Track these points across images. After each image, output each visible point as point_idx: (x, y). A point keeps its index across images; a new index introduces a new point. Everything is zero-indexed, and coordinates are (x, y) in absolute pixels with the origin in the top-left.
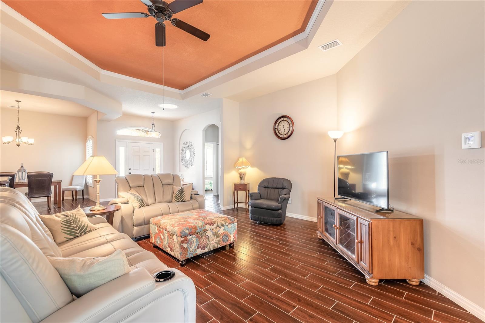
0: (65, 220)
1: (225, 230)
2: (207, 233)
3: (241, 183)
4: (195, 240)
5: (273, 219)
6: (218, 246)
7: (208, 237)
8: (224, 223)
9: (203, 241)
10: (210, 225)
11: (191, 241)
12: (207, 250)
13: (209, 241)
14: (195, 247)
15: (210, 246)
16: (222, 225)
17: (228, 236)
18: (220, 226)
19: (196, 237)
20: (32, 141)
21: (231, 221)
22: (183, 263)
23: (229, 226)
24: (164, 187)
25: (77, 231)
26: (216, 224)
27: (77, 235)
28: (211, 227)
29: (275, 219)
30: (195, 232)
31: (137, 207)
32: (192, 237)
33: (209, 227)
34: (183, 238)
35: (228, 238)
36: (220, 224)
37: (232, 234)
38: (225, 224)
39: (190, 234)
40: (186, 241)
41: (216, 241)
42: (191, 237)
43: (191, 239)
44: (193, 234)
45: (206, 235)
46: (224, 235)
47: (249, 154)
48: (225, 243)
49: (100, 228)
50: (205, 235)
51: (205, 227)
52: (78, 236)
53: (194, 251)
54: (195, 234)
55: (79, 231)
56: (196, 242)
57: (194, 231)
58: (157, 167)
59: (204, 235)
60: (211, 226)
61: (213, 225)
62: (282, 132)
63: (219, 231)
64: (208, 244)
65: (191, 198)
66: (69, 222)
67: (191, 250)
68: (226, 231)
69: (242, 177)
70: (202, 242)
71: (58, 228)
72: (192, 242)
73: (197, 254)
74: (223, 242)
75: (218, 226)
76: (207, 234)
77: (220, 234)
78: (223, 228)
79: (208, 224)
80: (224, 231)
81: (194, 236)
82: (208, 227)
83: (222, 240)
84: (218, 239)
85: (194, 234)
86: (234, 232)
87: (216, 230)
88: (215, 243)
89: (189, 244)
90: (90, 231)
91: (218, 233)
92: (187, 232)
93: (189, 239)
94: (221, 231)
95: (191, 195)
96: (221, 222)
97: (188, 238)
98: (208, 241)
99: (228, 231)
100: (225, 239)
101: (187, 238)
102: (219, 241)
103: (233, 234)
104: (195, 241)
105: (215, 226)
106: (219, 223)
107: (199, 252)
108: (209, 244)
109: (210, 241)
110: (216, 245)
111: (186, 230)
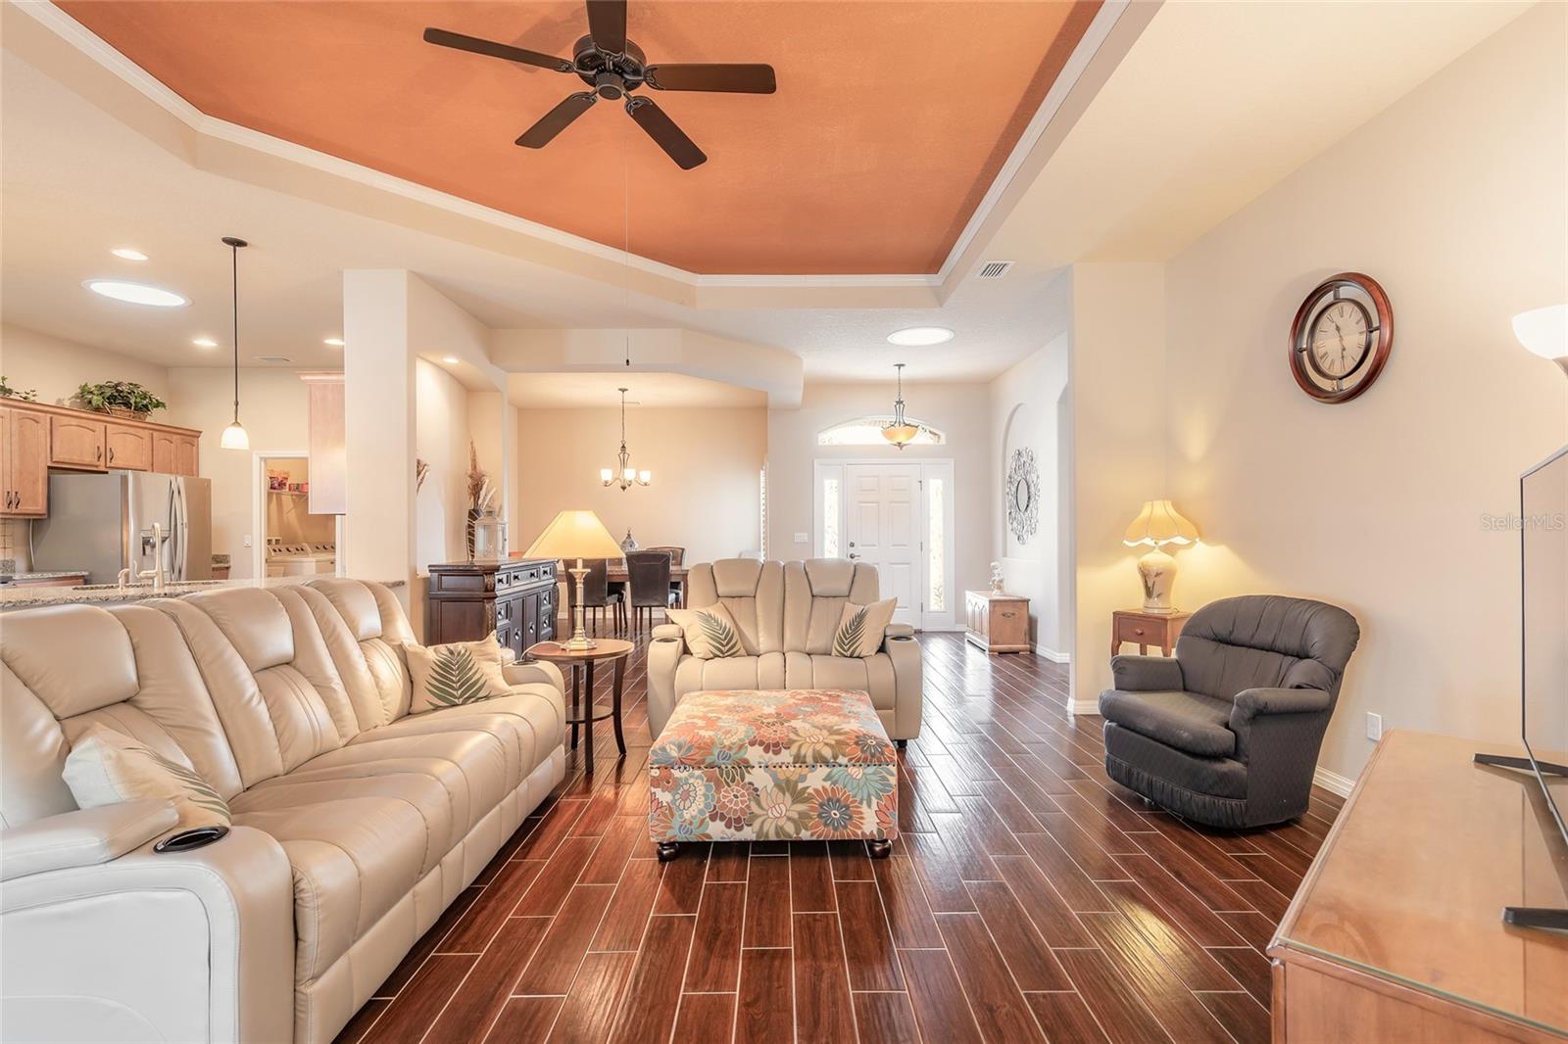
0: (442, 663)
1: (834, 783)
2: (749, 773)
3: (1150, 611)
4: (703, 788)
5: (1187, 793)
6: (798, 834)
7: (756, 790)
8: (827, 753)
9: (732, 798)
10: (766, 750)
11: (686, 787)
12: (748, 834)
13: (759, 803)
14: (701, 812)
15: (763, 822)
16: (820, 760)
17: (848, 807)
18: (810, 760)
19: (705, 779)
20: (646, 476)
21: (863, 751)
22: (665, 852)
23: (855, 769)
24: (815, 603)
25: (455, 693)
26: (794, 749)
27: (456, 700)
28: (770, 759)
29: (1199, 798)
30: (703, 761)
31: (701, 656)
32: (692, 776)
33: (761, 757)
34: (657, 770)
35: (851, 818)
36: (810, 754)
37: (869, 806)
38: (835, 757)
39: (683, 764)
40: (668, 782)
41: (790, 814)
42: (686, 774)
43: (686, 779)
44: (696, 766)
45: (746, 781)
46: (829, 800)
47: (1195, 484)
48: (836, 829)
49: (518, 694)
50: (743, 779)
51: (743, 751)
52: (458, 705)
53: (696, 823)
54: (702, 766)
55: (460, 692)
56: (704, 795)
57: (698, 757)
58: (932, 538)
59: (738, 778)
60: (771, 753)
61: (777, 753)
62: (1333, 362)
63: (803, 778)
64: (754, 816)
65: (882, 649)
66: (447, 666)
67: (687, 816)
68: (840, 786)
69: (1150, 584)
70: (731, 801)
71: (423, 677)
72: (688, 792)
73: (708, 836)
74: (826, 825)
75: (799, 760)
76: (748, 778)
77: (810, 790)
78: (823, 771)
79: (761, 743)
80: (827, 784)
81: (697, 772)
82: (754, 754)
83: (820, 816)
84: (802, 807)
85: (700, 768)
86: (879, 797)
87: (793, 772)
88: (785, 818)
89: (677, 797)
90: (487, 697)
91: (800, 786)
92: (674, 753)
93: (681, 779)
94: (816, 780)
95: (885, 636)
96: (818, 747)
97: (676, 773)
98: (753, 805)
99: (849, 787)
100: (835, 814)
101: (671, 774)
102: (802, 815)
103: (875, 807)
104: (701, 790)
105: (786, 756)
106: (808, 752)
107: (718, 831)
108: (757, 816)
109: (764, 804)
110: (790, 828)
111: (673, 747)
